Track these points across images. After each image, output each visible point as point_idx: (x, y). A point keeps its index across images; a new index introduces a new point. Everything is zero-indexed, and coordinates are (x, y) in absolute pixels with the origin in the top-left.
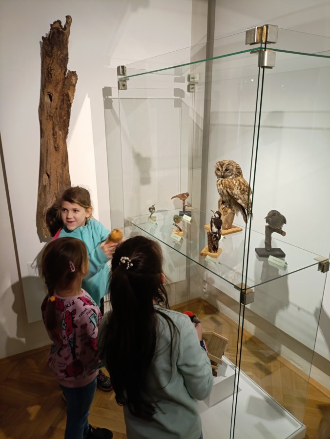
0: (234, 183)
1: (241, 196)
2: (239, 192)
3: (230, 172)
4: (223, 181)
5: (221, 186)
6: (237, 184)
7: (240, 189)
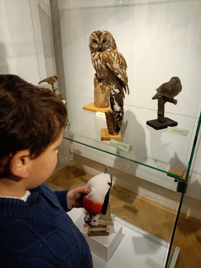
0: (113, 56)
1: (120, 70)
2: (118, 66)
3: (108, 44)
4: (101, 55)
5: (99, 61)
6: (115, 57)
7: (119, 63)
